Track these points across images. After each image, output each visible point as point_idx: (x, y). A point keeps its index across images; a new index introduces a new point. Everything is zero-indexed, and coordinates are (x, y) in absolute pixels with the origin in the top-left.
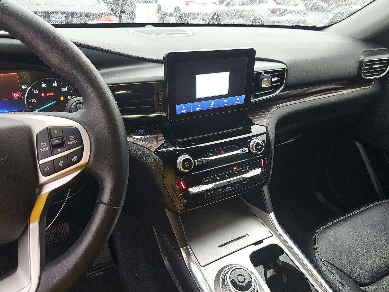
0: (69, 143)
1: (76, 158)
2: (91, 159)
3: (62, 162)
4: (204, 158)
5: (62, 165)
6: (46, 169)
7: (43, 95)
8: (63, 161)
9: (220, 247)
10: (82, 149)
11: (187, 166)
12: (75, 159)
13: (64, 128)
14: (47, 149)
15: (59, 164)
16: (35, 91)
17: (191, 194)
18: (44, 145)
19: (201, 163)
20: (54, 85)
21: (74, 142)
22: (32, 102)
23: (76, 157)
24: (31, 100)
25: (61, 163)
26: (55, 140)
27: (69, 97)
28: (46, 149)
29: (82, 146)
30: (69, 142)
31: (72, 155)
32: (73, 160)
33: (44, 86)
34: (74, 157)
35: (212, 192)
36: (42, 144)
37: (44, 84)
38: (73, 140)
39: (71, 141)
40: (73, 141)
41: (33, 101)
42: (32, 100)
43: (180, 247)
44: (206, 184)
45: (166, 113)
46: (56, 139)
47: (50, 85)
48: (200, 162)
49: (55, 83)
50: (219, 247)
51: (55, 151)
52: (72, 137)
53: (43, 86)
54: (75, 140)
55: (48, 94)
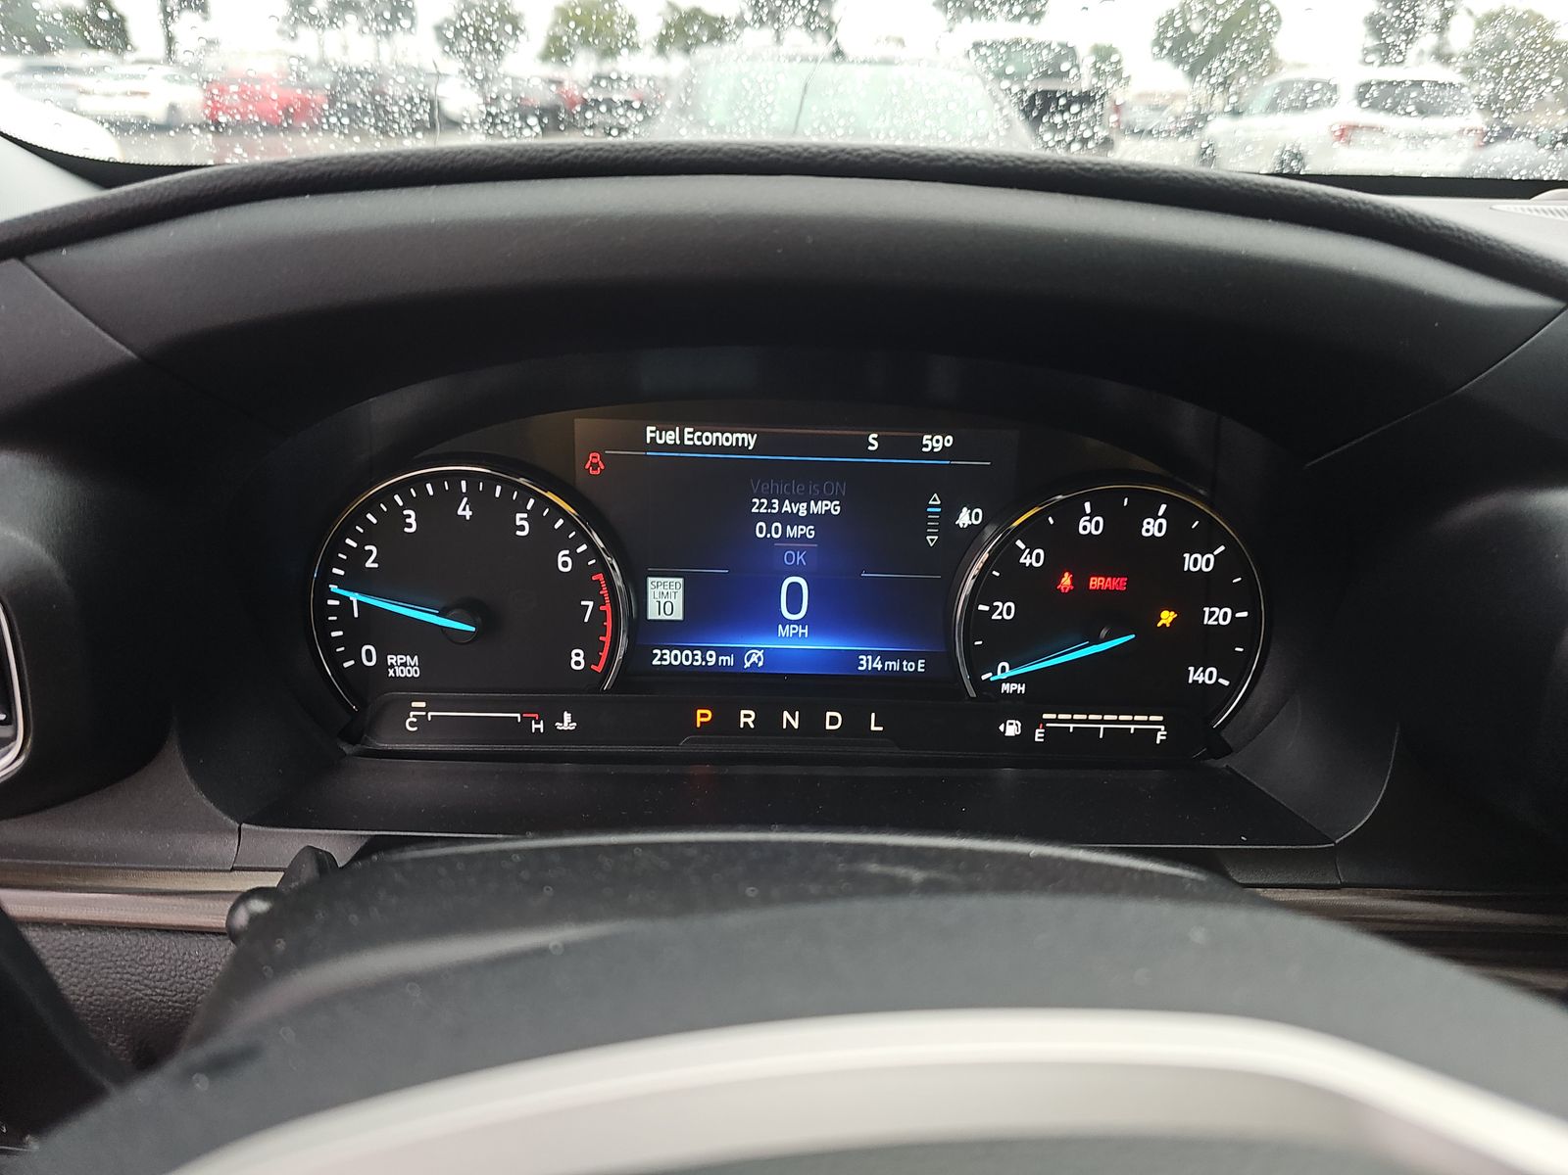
16: (1031, 553)
20: (1150, 527)
22: (995, 617)
24: (990, 604)
27: (1212, 614)
33: (1090, 526)
37: (1092, 516)
41: (1001, 614)
42: (995, 604)
47: (1124, 525)
49: (1156, 518)
53: (1085, 528)
55: (1095, 582)
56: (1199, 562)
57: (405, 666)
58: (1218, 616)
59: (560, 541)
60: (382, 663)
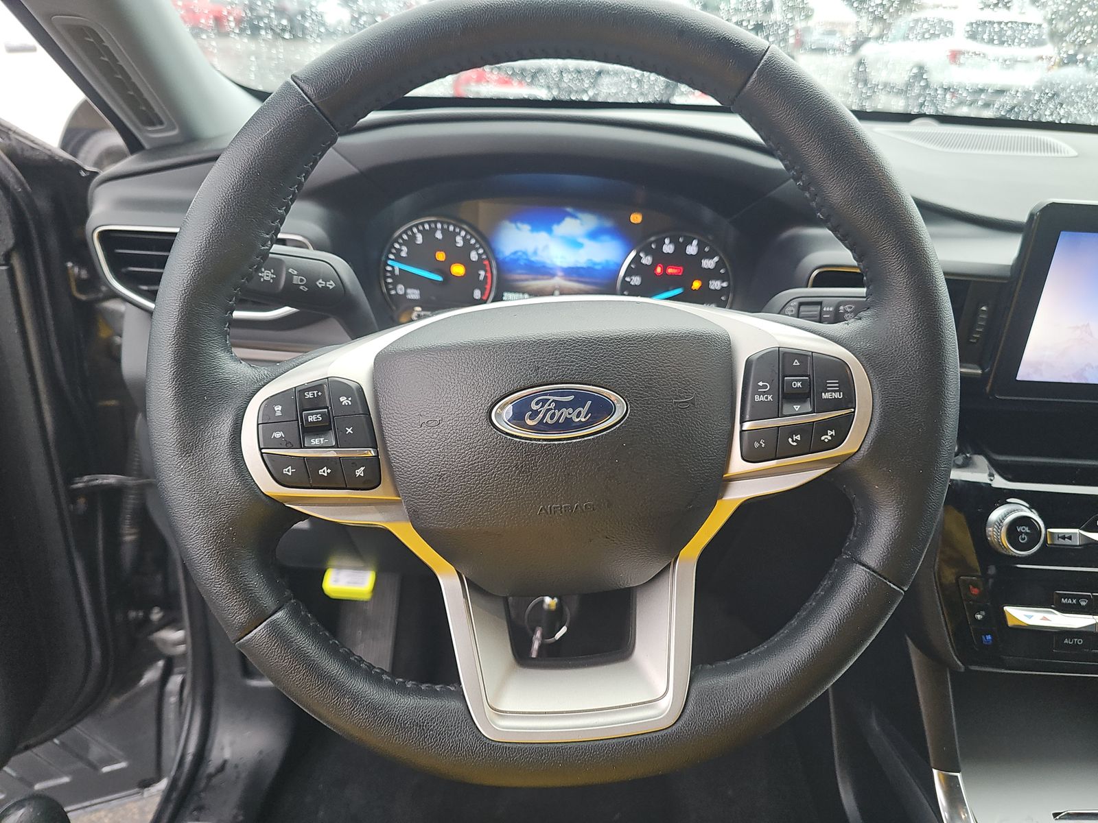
0: (825, 396)
1: (831, 436)
2: (866, 447)
3: (798, 438)
4: (1076, 531)
5: (795, 444)
6: (756, 445)
7: (659, 270)
8: (799, 436)
9: (1060, 818)
10: (851, 417)
11: (1024, 539)
12: (830, 438)
13: (817, 358)
14: (770, 398)
15: (790, 440)
16: (645, 258)
17: (1010, 623)
18: (765, 387)
19: (1067, 542)
20: (690, 249)
21: (836, 395)
22: (632, 283)
23: (833, 433)
24: (631, 278)
25: (795, 438)
26: (794, 380)
28: (767, 398)
29: (853, 410)
30: (823, 394)
31: (824, 426)
32: (823, 438)
34: (829, 431)
35: (1080, 642)
36: (761, 384)
37: (668, 244)
38: (835, 391)
39: (829, 391)
40: (833, 393)
43: (932, 765)
44: (1065, 609)
45: (983, 371)
46: (797, 381)
47: (680, 248)
48: (1064, 538)
49: (693, 246)
50: (1055, 815)
51: (787, 409)
52: (833, 383)
53: (666, 249)
54: (839, 391)
55: (670, 271)
56: (708, 264)
57: (414, 294)
58: (716, 285)
59: (473, 248)
60: (405, 293)
